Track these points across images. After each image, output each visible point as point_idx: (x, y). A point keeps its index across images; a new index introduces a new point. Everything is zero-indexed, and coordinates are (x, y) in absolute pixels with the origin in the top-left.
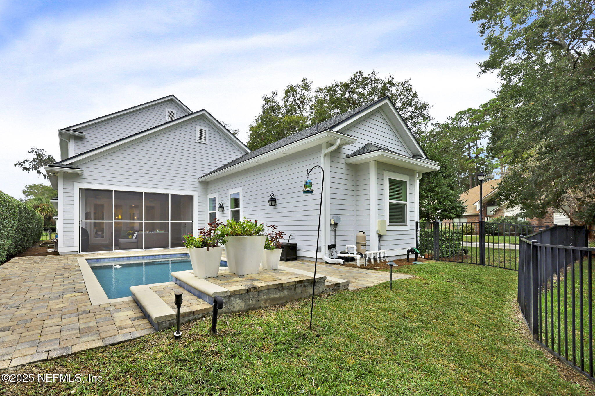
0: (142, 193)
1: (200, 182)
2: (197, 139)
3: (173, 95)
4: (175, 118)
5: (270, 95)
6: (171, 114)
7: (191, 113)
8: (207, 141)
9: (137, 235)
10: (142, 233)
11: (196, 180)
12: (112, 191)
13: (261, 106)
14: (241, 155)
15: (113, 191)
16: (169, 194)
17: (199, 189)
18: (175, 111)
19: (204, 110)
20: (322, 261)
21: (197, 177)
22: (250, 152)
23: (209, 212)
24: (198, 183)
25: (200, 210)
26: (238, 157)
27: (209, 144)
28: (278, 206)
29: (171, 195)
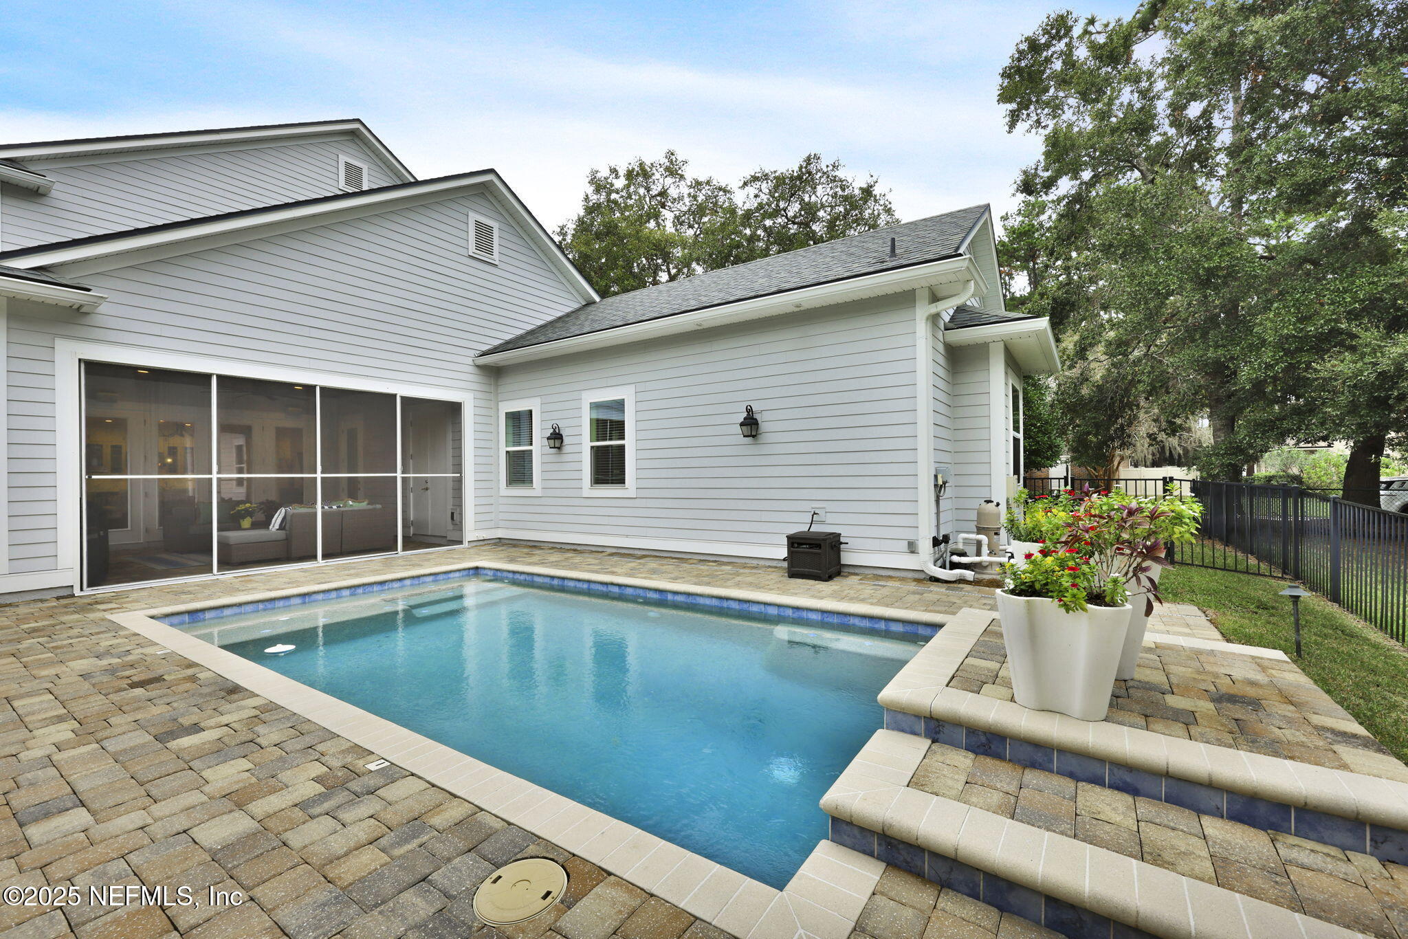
0: (314, 387)
1: (482, 368)
2: (472, 249)
3: (358, 120)
4: (365, 188)
5: (604, 173)
6: (353, 173)
7: (413, 180)
8: (496, 257)
9: (284, 518)
10: (313, 510)
11: (470, 361)
12: (207, 377)
13: (582, 196)
14: (576, 306)
15: (215, 377)
16: (395, 395)
17: (476, 387)
18: (365, 168)
19: (492, 171)
20: (922, 576)
21: (472, 353)
22: (597, 299)
23: (503, 449)
24: (472, 369)
25: (482, 444)
26: (568, 310)
27: (501, 265)
28: (764, 438)
29: (402, 398)
